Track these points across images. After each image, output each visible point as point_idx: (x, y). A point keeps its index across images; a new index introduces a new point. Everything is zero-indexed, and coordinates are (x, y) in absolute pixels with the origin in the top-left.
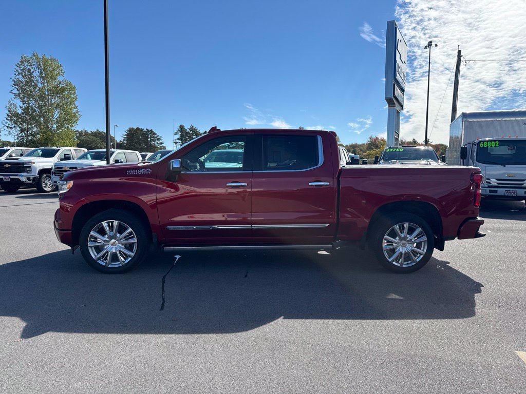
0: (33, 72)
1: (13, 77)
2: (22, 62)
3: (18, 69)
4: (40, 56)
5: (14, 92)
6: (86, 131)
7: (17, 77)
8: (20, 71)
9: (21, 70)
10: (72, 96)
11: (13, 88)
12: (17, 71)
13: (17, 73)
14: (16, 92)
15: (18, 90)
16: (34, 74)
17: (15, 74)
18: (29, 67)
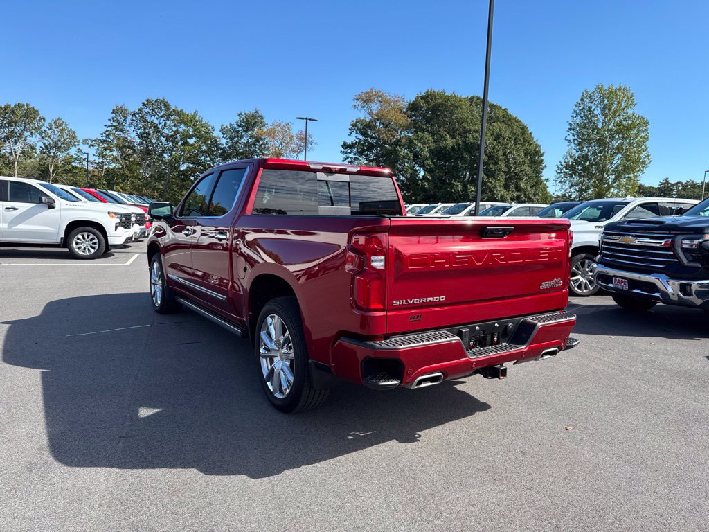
0: (594, 110)
1: (570, 120)
2: (582, 100)
3: (576, 109)
4: (606, 88)
5: (568, 138)
6: (693, 182)
7: (575, 119)
8: (578, 111)
9: (580, 110)
10: (642, 134)
11: (569, 133)
12: (575, 112)
13: (575, 115)
14: (571, 138)
15: (574, 136)
16: (594, 112)
17: (572, 116)
18: (589, 105)
